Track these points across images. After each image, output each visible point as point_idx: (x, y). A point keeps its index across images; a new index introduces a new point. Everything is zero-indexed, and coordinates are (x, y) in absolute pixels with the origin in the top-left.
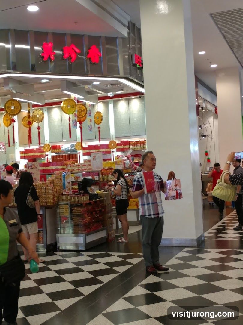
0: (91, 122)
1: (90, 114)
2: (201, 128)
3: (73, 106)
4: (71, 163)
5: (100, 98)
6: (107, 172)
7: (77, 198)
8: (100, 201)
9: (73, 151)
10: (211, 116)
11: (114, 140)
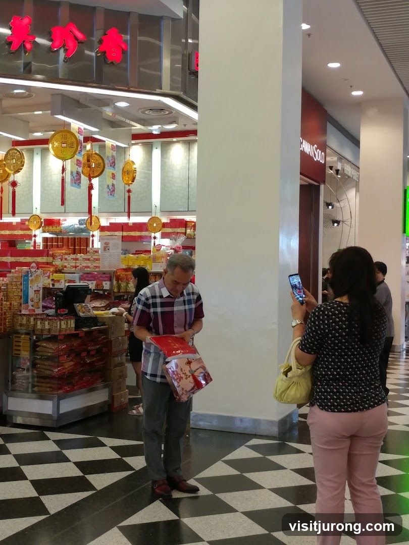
0: (114, 179)
1: (113, 164)
2: (333, 208)
3: (72, 143)
4: (62, 253)
5: (136, 137)
6: (126, 275)
7: (47, 323)
8: (100, 331)
9: (82, 230)
10: (353, 187)
11: (158, 215)
